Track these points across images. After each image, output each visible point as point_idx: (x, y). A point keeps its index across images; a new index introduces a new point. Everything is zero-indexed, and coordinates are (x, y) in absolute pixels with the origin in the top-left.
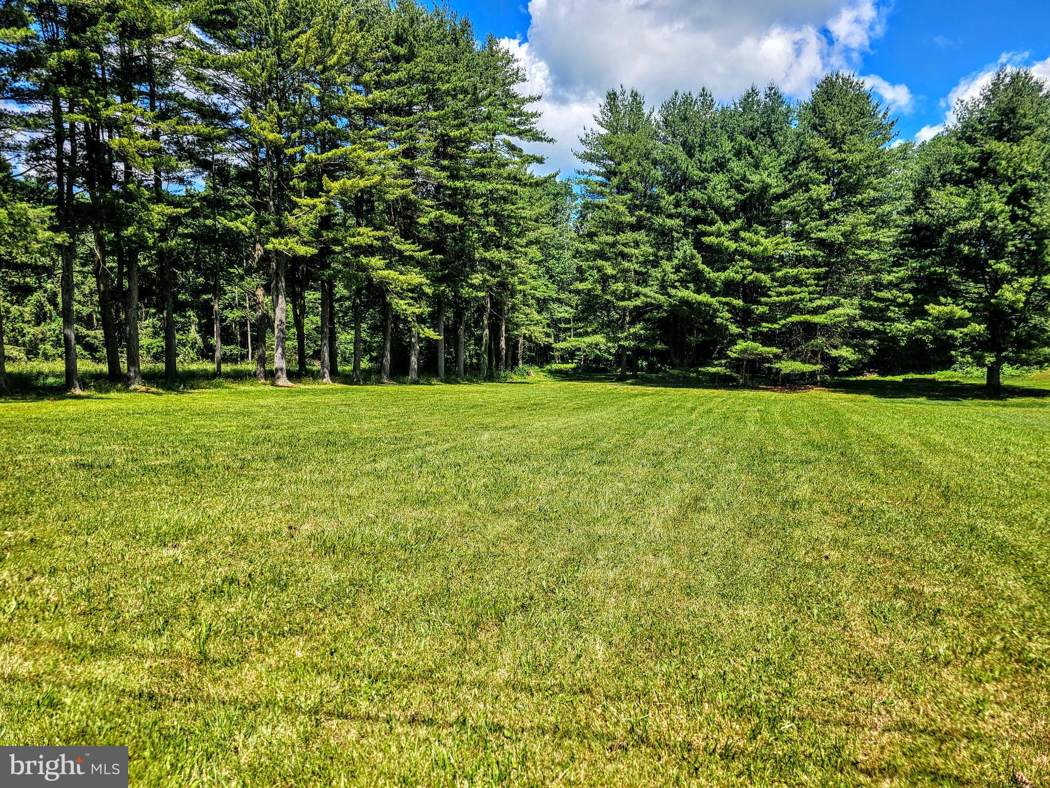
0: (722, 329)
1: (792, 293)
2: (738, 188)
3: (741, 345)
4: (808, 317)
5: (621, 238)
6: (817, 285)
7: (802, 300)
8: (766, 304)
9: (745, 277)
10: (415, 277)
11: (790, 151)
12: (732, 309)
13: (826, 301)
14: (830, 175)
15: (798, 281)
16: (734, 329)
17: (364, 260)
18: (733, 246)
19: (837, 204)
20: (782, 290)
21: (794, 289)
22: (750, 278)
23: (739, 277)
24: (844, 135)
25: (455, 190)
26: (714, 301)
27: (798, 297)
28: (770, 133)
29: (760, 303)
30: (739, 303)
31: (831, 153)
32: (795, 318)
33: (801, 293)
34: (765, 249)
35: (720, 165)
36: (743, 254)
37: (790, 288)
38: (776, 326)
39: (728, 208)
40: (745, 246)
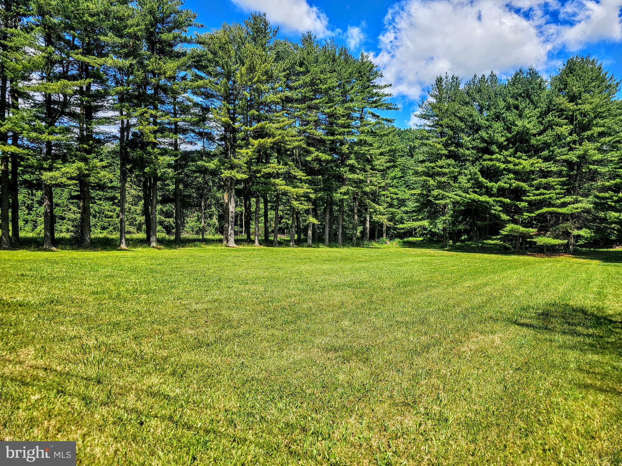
0: (497, 217)
1: (544, 194)
2: (509, 130)
3: (510, 226)
4: (555, 209)
5: (440, 163)
6: (561, 189)
7: (550, 198)
8: (526, 201)
9: (510, 185)
10: (305, 189)
11: (544, 106)
12: (503, 204)
13: (568, 199)
14: (571, 119)
15: (548, 187)
16: (504, 217)
17: (272, 180)
18: (503, 166)
19: (575, 137)
20: (537, 192)
21: (545, 191)
22: (514, 185)
23: (507, 186)
24: (580, 94)
25: (333, 142)
26: (491, 200)
27: (547, 196)
28: (529, 96)
29: (522, 201)
30: (508, 201)
31: (571, 106)
32: (545, 210)
33: (549, 194)
34: (524, 167)
35: (498, 117)
36: (509, 171)
37: (542, 191)
38: (533, 215)
39: (502, 143)
40: (511, 166)
